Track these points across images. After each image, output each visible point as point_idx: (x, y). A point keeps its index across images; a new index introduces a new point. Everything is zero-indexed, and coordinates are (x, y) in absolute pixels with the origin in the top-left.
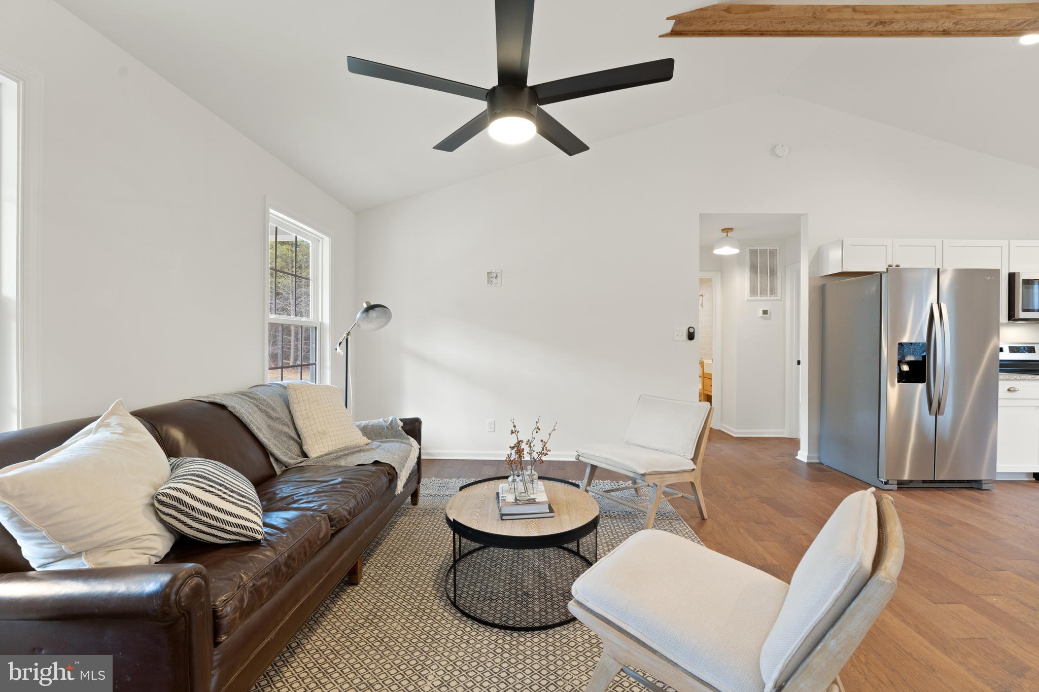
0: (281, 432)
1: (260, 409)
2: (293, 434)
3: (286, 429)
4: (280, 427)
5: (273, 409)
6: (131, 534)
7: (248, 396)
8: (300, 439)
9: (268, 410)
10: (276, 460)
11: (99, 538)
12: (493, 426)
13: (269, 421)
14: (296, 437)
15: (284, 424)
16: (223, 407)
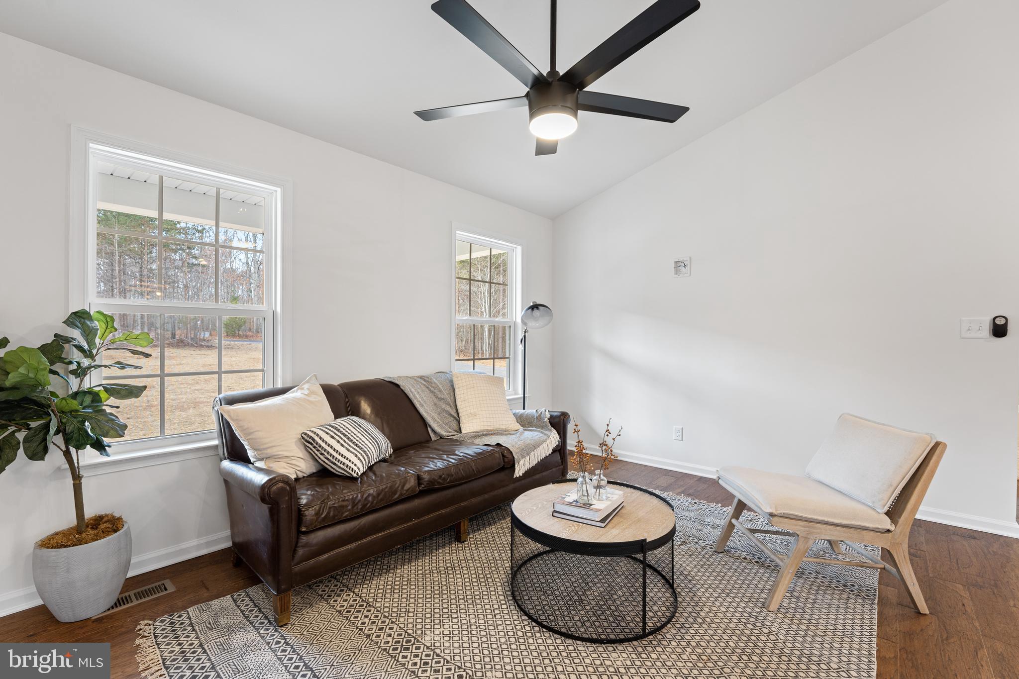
0: (444, 410)
1: (430, 390)
2: (454, 413)
3: (448, 408)
4: (444, 406)
5: (440, 391)
6: (286, 454)
7: (425, 380)
8: (459, 417)
9: (436, 391)
10: (433, 431)
11: (270, 452)
12: (680, 434)
13: (436, 400)
14: (456, 415)
15: (448, 404)
16: (398, 386)
